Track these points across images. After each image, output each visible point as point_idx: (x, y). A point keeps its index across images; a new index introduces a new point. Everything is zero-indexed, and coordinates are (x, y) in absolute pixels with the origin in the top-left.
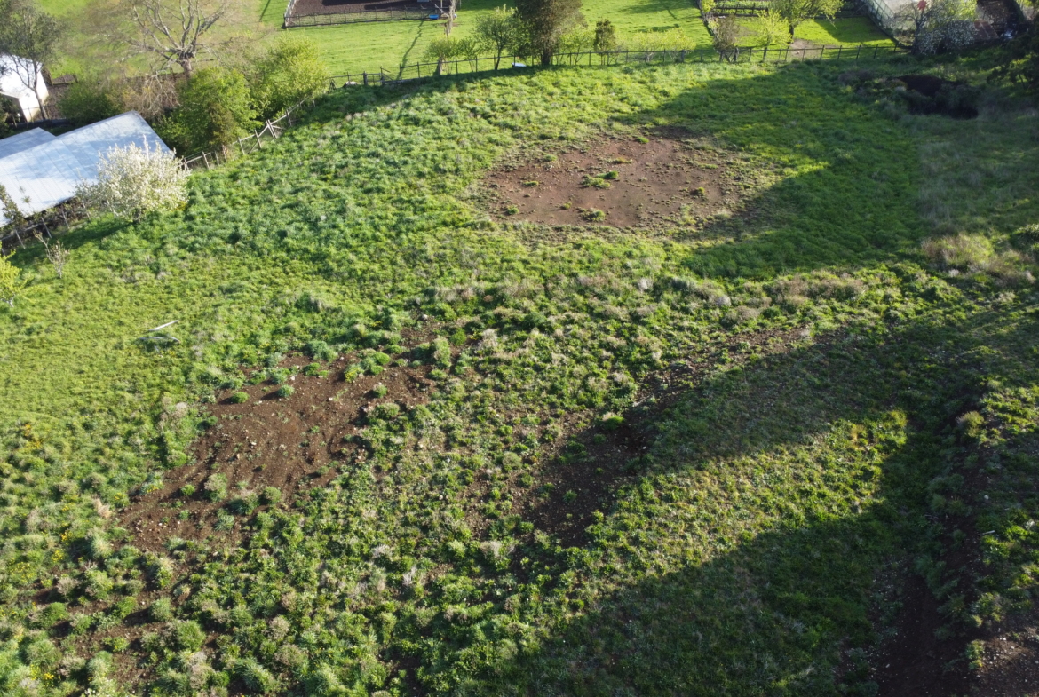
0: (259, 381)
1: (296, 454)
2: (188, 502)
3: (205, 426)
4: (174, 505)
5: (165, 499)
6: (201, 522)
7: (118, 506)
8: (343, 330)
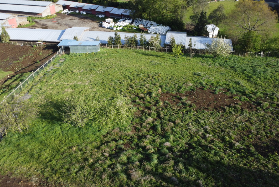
0: (212, 89)
1: (206, 103)
2: (176, 98)
3: (192, 90)
4: (173, 97)
5: (172, 96)
6: (175, 102)
7: (163, 92)
8: (242, 90)
